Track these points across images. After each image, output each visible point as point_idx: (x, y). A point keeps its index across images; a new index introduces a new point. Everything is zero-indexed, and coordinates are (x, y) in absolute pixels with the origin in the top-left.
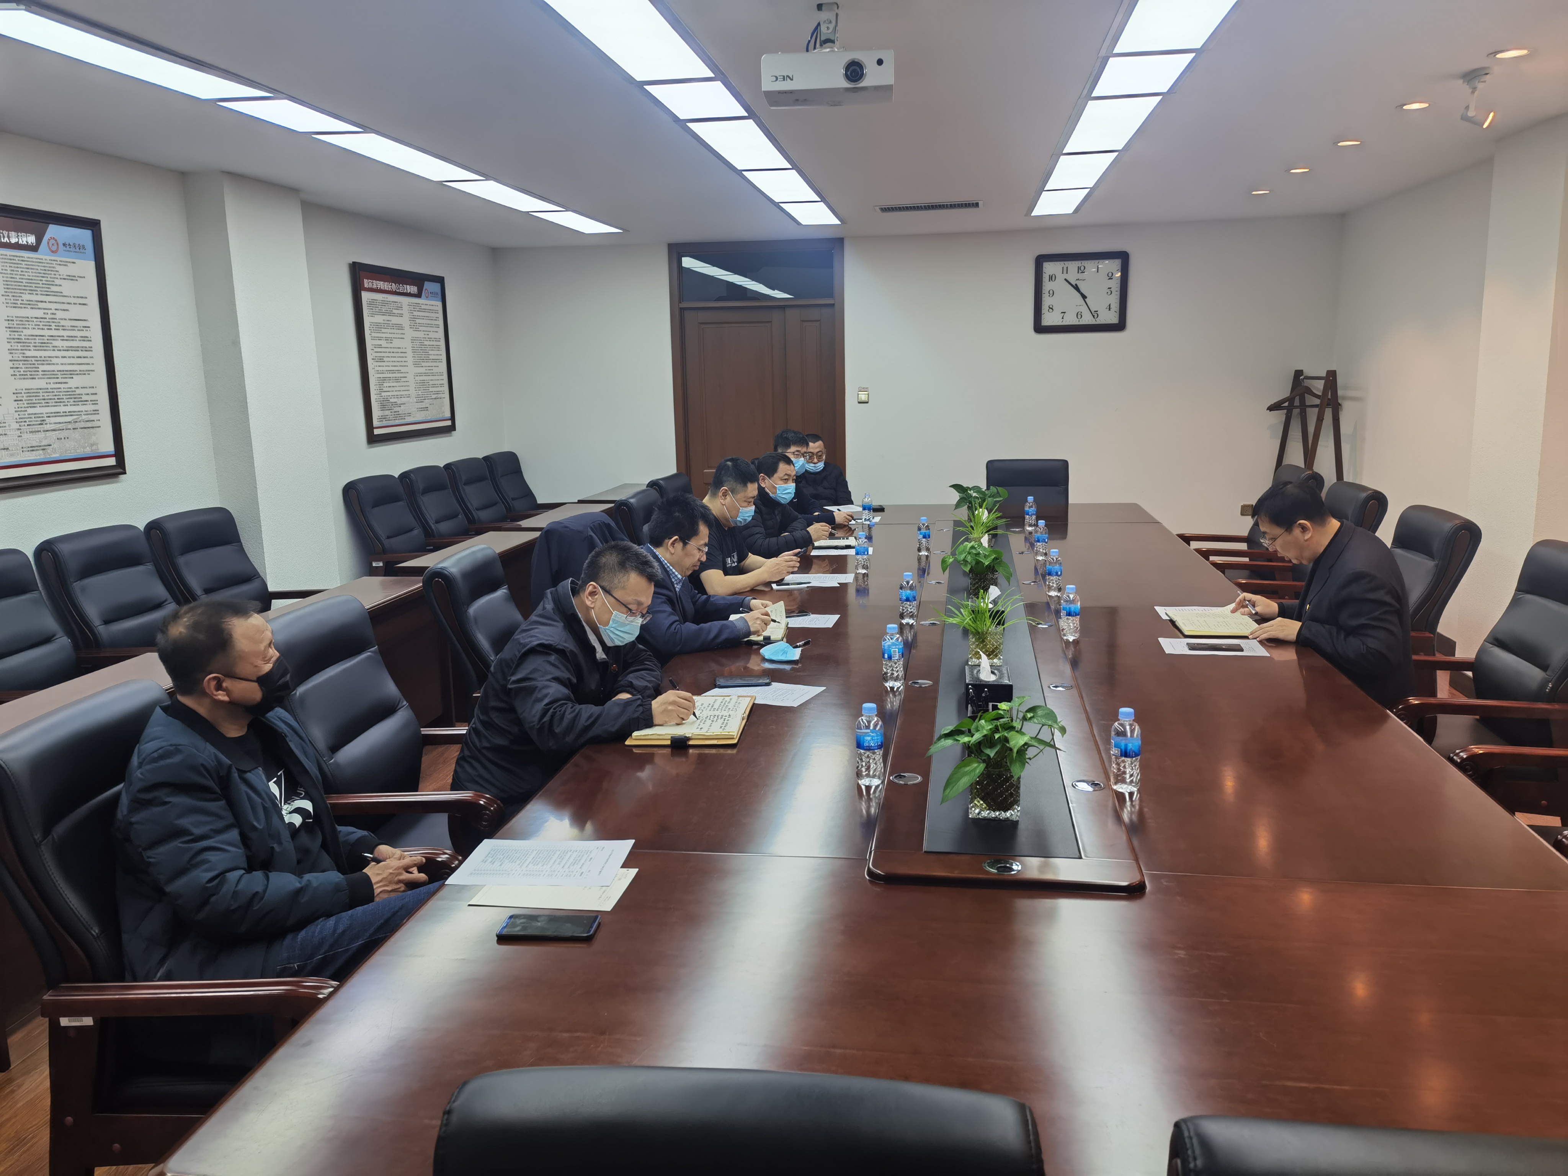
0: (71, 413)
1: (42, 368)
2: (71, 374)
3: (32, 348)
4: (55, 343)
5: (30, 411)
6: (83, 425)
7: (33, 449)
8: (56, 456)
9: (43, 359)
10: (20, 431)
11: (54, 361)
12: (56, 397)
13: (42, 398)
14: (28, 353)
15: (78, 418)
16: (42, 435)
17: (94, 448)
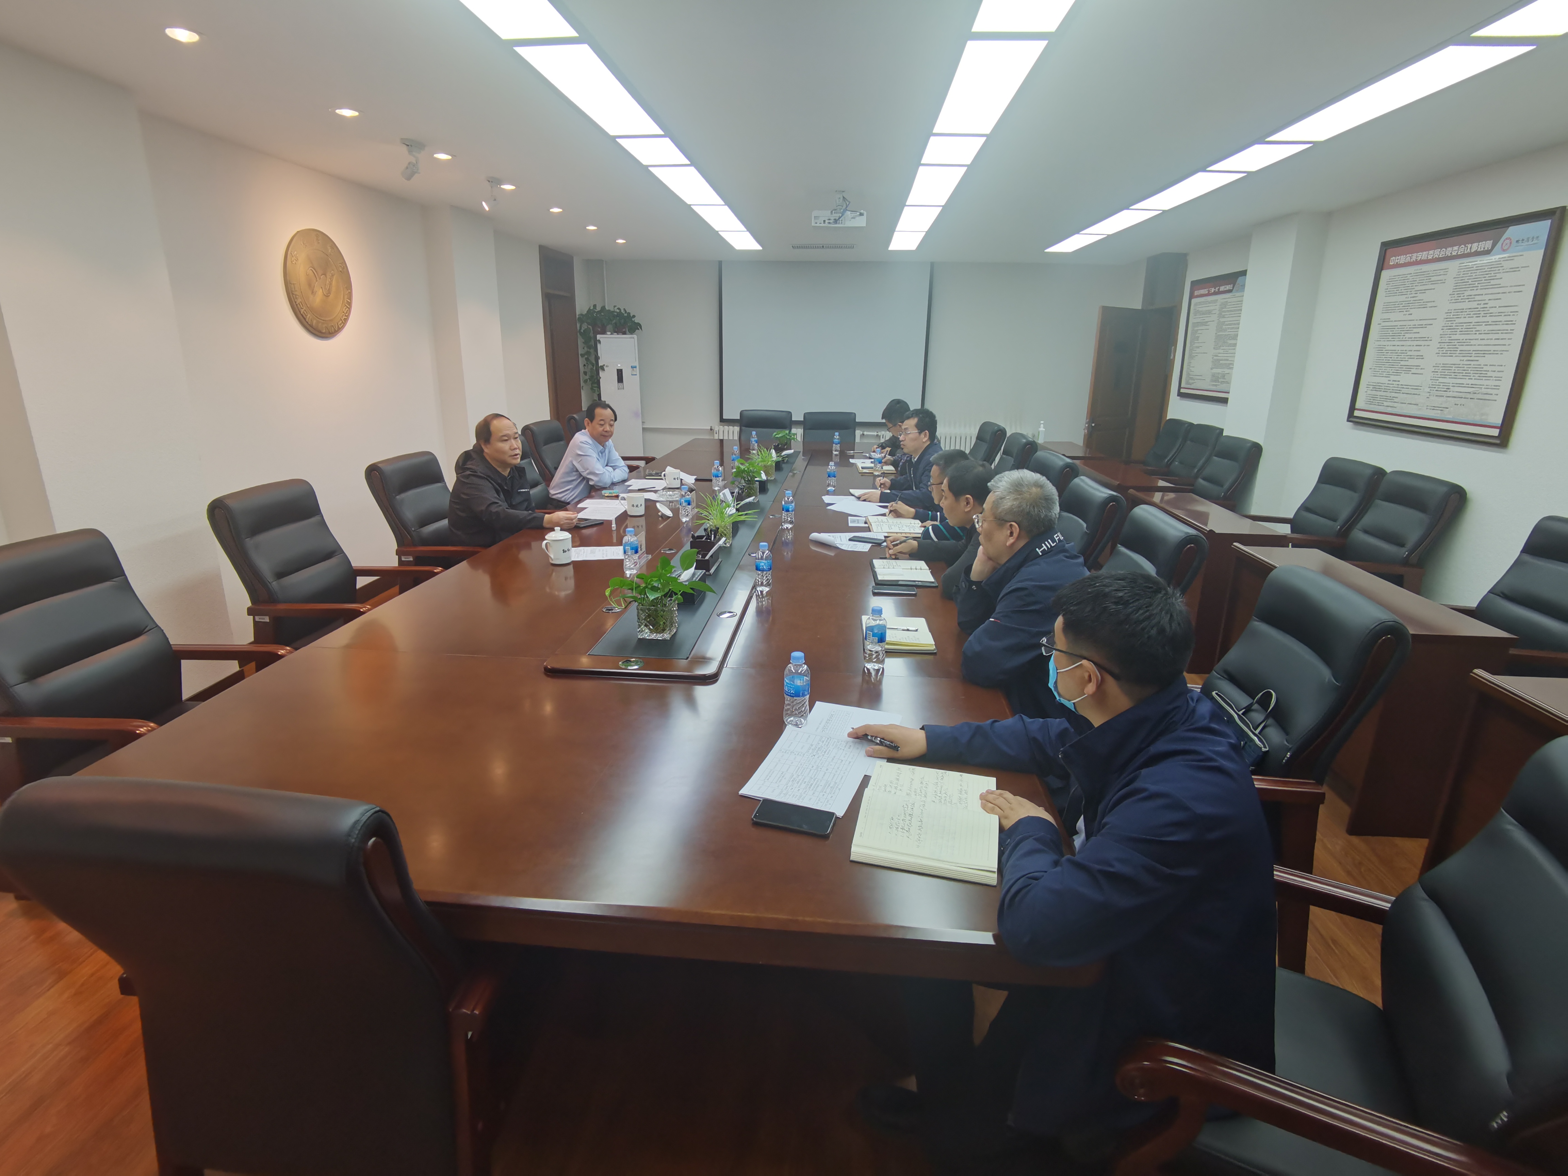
0: (1473, 386)
1: (1461, 348)
2: (1484, 353)
3: (1458, 333)
4: (1478, 328)
5: (1441, 380)
6: (1480, 396)
7: (1434, 408)
8: (1449, 417)
9: (1464, 341)
10: (1429, 394)
11: (1473, 342)
12: (1464, 372)
13: (1453, 371)
14: (1453, 337)
15: (1478, 390)
16: (1444, 399)
17: (1483, 417)
